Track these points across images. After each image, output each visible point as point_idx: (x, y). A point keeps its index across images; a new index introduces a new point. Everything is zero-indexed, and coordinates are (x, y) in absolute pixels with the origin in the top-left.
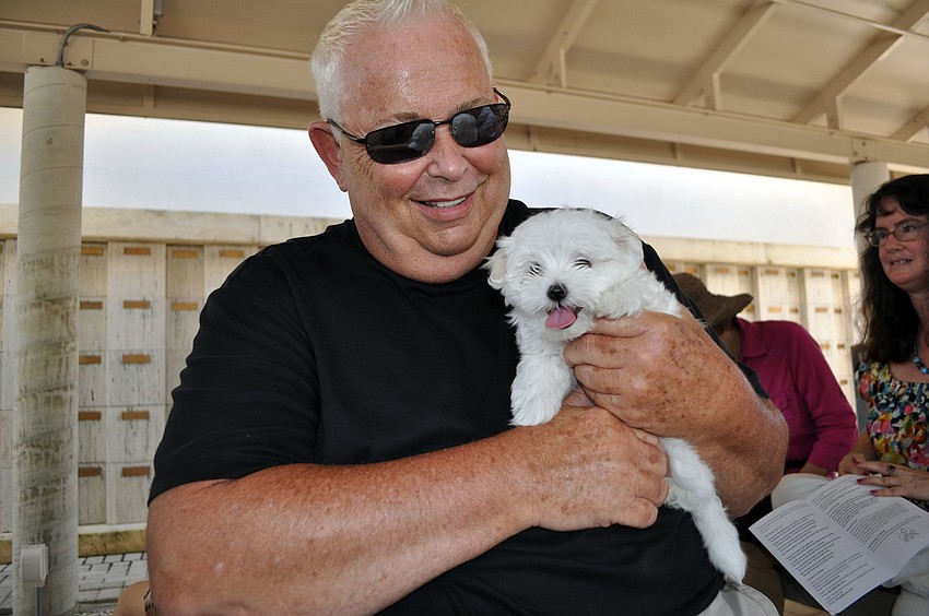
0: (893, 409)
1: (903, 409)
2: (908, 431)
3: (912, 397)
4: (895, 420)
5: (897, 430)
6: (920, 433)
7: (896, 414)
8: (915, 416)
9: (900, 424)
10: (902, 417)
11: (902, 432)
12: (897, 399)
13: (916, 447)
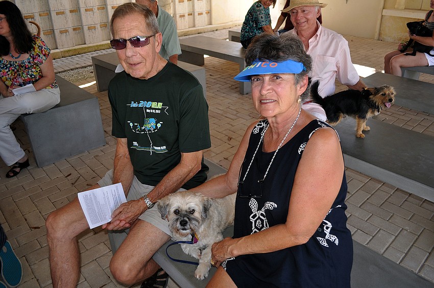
0: (6, 69)
1: (9, 69)
2: (12, 74)
3: (11, 65)
4: (7, 72)
5: (9, 74)
6: (16, 75)
7: (7, 70)
8: (13, 70)
9: (9, 73)
10: (9, 71)
11: (10, 75)
12: (6, 66)
13: (15, 79)
